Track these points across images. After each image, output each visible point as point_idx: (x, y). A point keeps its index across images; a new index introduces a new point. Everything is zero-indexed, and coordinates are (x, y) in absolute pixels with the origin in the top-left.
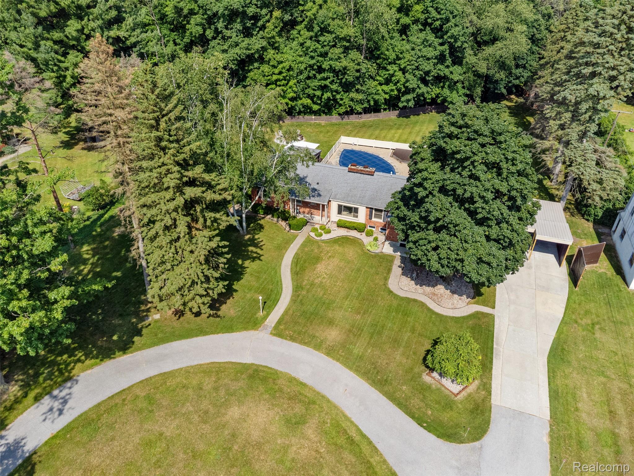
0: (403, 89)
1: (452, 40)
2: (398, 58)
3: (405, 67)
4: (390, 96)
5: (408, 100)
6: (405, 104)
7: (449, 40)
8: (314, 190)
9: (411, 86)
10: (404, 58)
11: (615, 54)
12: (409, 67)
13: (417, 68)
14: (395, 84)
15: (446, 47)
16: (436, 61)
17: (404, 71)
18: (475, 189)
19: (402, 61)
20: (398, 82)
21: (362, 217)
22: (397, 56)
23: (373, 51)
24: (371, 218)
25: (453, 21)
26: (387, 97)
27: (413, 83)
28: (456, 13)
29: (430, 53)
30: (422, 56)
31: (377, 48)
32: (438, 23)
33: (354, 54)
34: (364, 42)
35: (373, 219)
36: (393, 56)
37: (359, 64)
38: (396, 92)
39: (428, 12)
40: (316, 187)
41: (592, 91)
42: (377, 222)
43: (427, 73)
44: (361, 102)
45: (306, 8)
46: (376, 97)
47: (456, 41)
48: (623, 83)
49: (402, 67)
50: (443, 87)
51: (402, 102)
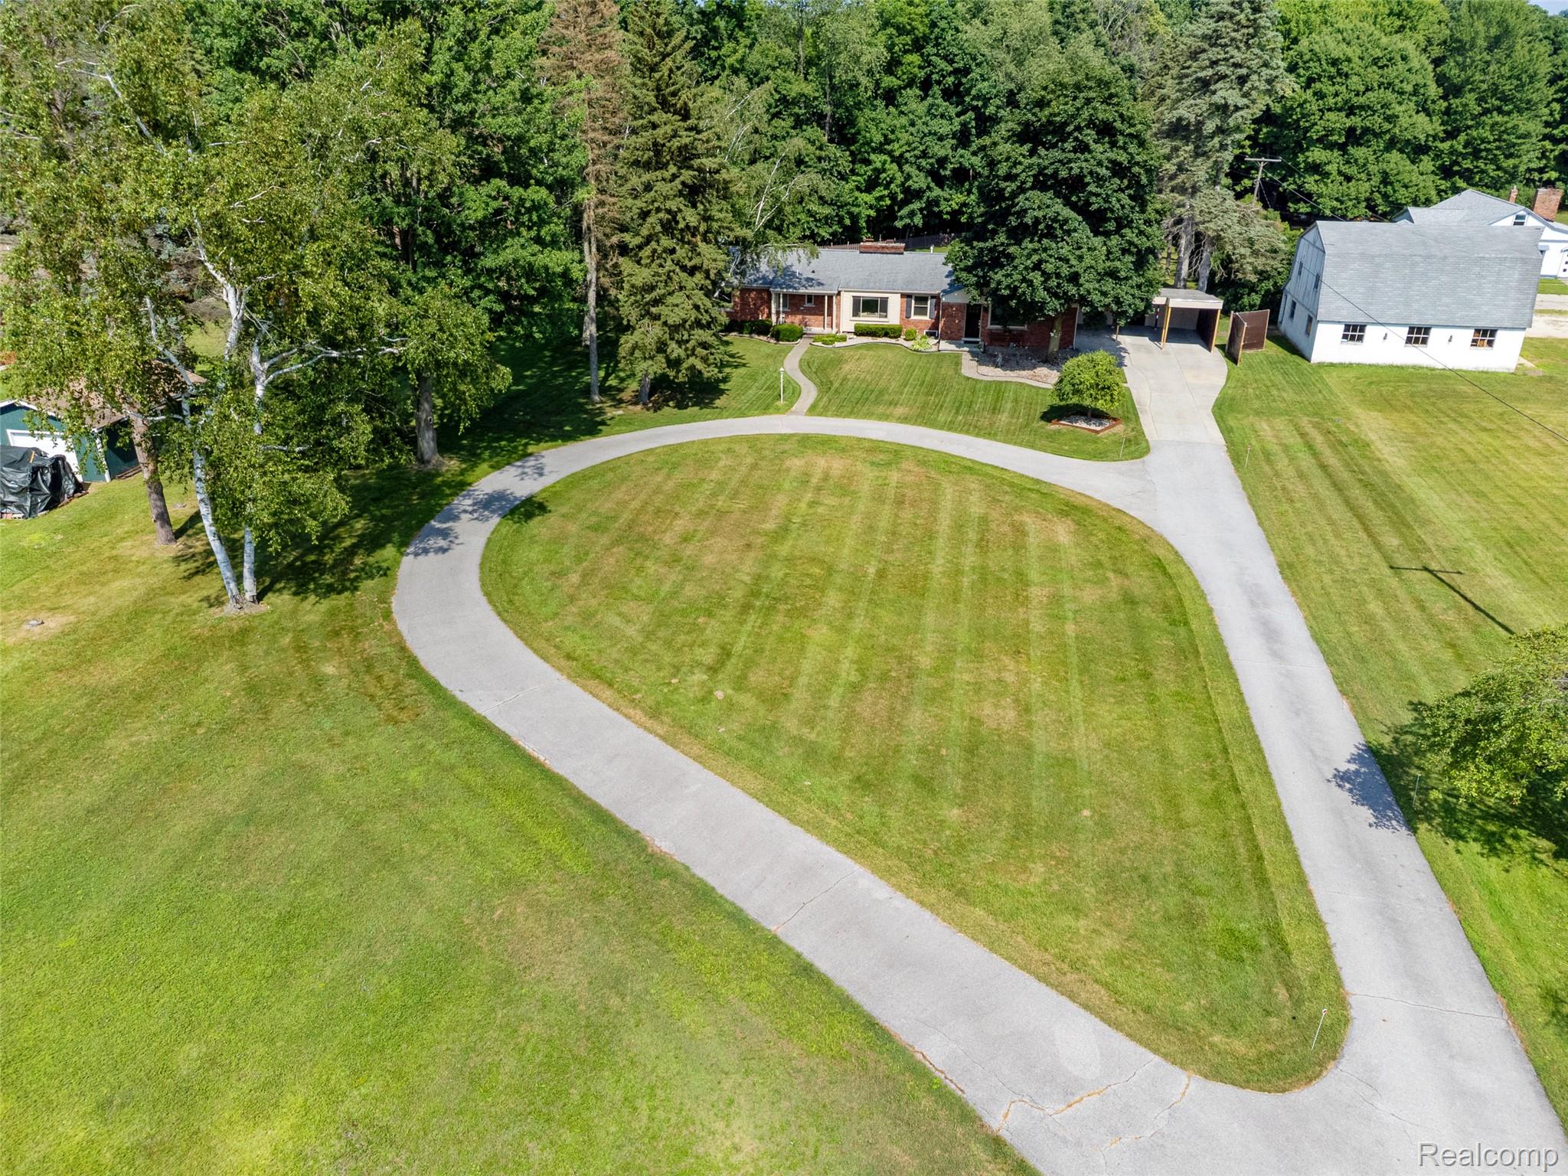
0: (900, 196)
1: (980, 103)
2: (888, 141)
3: (901, 155)
4: (878, 211)
5: (911, 215)
6: (908, 221)
7: (975, 103)
8: (809, 280)
9: (916, 186)
10: (898, 140)
11: (1242, 45)
12: (907, 155)
13: (924, 154)
14: (887, 186)
15: (971, 114)
16: (954, 142)
17: (899, 161)
18: (1084, 164)
19: (896, 146)
20: (891, 182)
21: (894, 316)
22: (885, 136)
23: (843, 127)
24: (908, 317)
25: (978, 70)
26: (872, 213)
27: (919, 181)
28: (980, 59)
29: (945, 128)
30: (930, 133)
31: (852, 122)
32: (950, 80)
33: (813, 131)
34: (827, 109)
35: (913, 317)
36: (878, 138)
37: (820, 148)
38: (888, 202)
39: (930, 63)
40: (812, 276)
41: (1217, 99)
42: (920, 321)
43: (942, 161)
44: (827, 221)
45: (723, 51)
46: (855, 210)
47: (985, 106)
48: (1257, 84)
49: (897, 154)
50: (969, 192)
51: (902, 218)
